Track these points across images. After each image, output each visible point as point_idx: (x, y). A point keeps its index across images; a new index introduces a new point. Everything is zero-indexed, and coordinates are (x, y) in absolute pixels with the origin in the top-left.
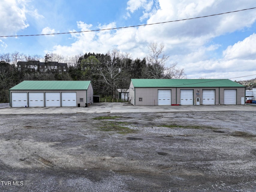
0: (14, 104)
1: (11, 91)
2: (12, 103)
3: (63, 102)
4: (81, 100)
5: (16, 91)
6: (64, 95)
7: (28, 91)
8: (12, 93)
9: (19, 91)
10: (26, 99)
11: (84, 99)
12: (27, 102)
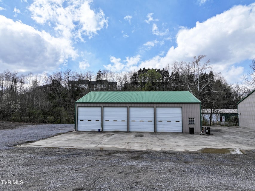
0: (81, 126)
1: (78, 105)
2: (78, 124)
3: (158, 123)
4: (191, 120)
5: (85, 105)
6: (161, 111)
7: (103, 105)
8: (79, 108)
9: (89, 105)
10: (100, 119)
11: (195, 119)
12: (100, 122)
